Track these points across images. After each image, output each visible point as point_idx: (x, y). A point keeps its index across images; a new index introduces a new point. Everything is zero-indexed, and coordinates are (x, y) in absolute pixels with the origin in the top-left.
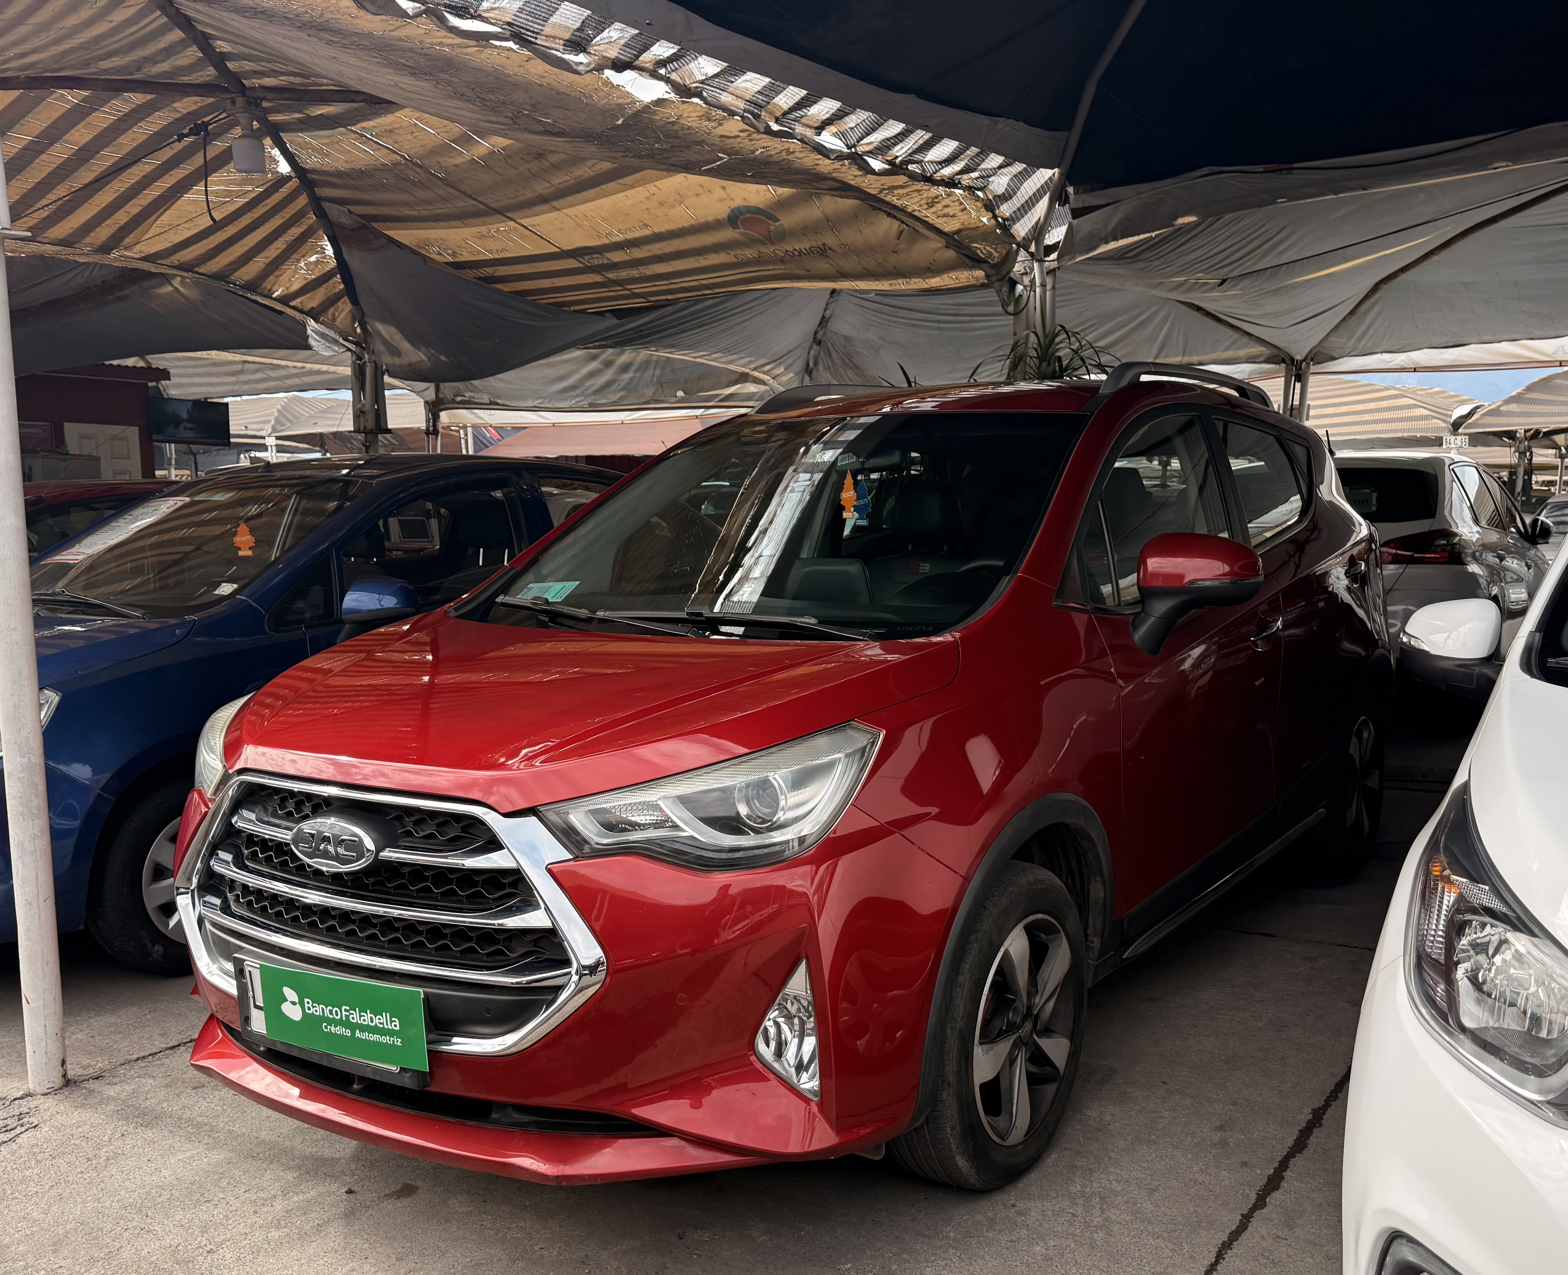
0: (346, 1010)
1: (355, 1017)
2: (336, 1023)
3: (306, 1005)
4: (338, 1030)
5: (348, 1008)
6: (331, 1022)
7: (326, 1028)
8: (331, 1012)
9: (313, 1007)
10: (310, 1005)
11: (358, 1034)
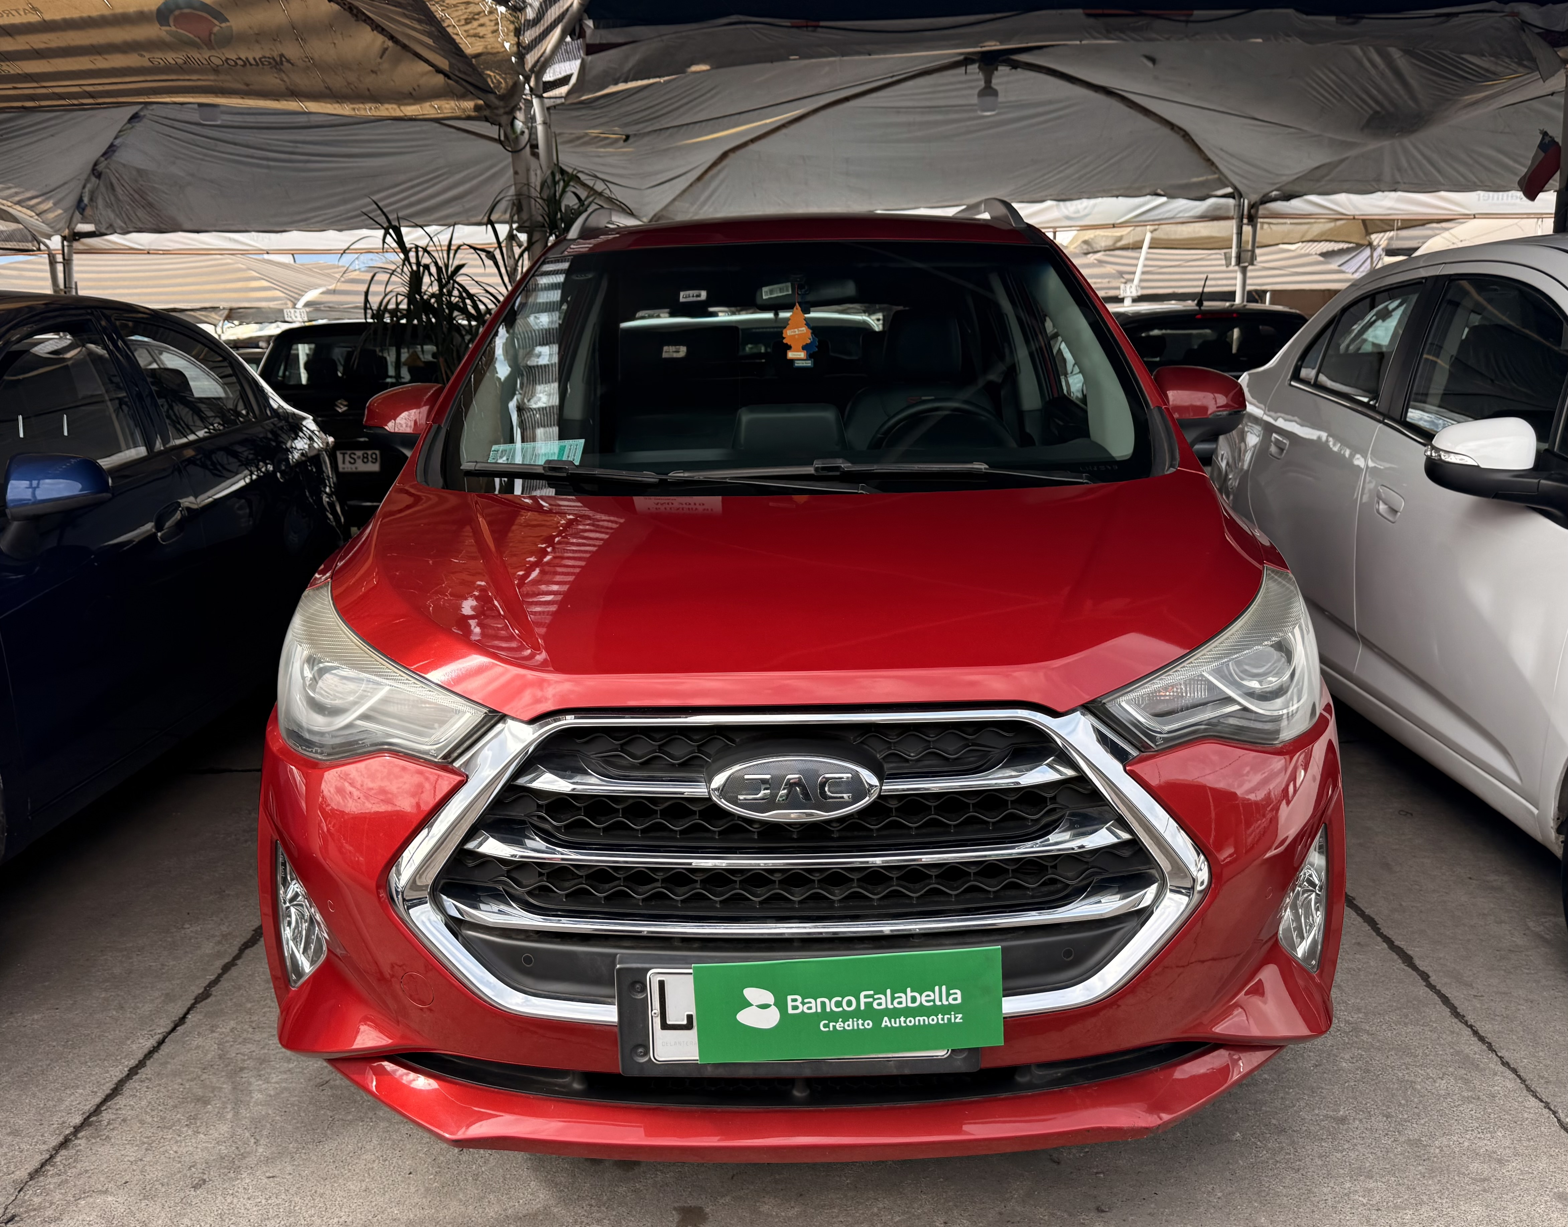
0: (866, 997)
1: (883, 1001)
2: (846, 1016)
3: (790, 1004)
4: (850, 1025)
5: (872, 992)
6: (833, 1017)
7: (826, 1026)
8: (838, 1004)
9: (803, 1003)
10: (798, 1003)
11: (886, 1022)
